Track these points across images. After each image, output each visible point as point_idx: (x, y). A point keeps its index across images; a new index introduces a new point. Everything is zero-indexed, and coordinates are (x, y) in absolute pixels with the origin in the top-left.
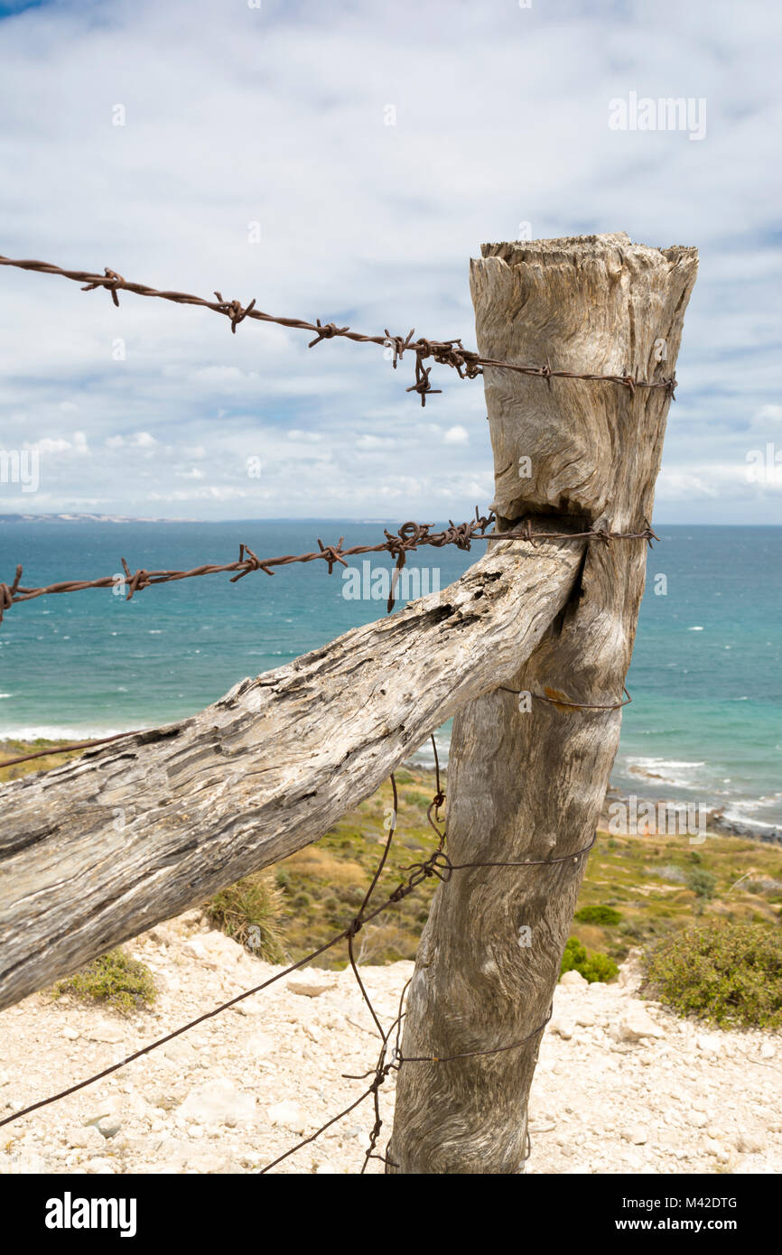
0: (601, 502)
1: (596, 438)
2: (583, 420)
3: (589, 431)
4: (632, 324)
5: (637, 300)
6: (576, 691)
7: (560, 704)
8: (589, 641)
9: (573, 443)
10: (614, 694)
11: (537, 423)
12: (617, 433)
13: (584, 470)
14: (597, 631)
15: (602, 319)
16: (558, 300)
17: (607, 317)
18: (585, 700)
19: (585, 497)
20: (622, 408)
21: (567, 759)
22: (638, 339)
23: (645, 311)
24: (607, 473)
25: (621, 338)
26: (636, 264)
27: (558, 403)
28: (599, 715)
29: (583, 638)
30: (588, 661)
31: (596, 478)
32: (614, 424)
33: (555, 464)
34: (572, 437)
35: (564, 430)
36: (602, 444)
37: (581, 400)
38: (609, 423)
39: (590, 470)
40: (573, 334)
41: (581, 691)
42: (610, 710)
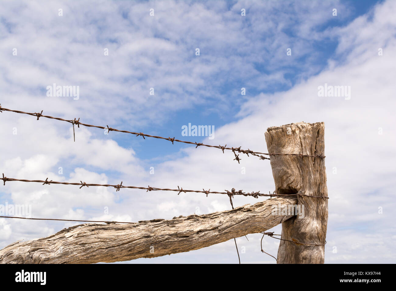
0: (299, 187)
1: (294, 170)
2: (290, 166)
3: (292, 169)
4: (301, 142)
5: (302, 136)
6: (301, 239)
7: (296, 243)
8: (302, 225)
9: (288, 172)
10: (315, 241)
11: (279, 168)
12: (300, 169)
13: (292, 179)
14: (304, 222)
15: (292, 141)
16: (279, 138)
17: (293, 141)
18: (304, 242)
19: (293, 186)
20: (300, 162)
21: (301, 259)
22: (304, 145)
23: (304, 138)
24: (299, 179)
25: (298, 145)
26: (301, 128)
27: (283, 162)
28: (309, 247)
29: (300, 224)
30: (303, 230)
31: (296, 180)
32: (299, 167)
33: (285, 178)
34: (287, 170)
35: (285, 169)
36: (296, 172)
37: (288, 161)
38: (298, 166)
39: (294, 178)
40: (284, 146)
41: (303, 240)
42: (314, 246)
